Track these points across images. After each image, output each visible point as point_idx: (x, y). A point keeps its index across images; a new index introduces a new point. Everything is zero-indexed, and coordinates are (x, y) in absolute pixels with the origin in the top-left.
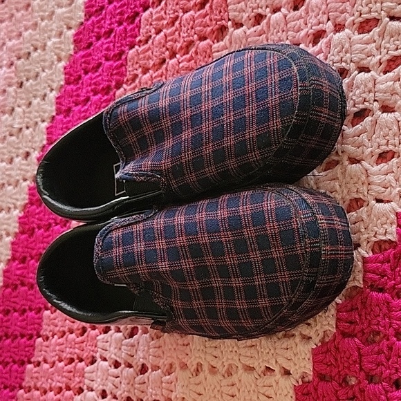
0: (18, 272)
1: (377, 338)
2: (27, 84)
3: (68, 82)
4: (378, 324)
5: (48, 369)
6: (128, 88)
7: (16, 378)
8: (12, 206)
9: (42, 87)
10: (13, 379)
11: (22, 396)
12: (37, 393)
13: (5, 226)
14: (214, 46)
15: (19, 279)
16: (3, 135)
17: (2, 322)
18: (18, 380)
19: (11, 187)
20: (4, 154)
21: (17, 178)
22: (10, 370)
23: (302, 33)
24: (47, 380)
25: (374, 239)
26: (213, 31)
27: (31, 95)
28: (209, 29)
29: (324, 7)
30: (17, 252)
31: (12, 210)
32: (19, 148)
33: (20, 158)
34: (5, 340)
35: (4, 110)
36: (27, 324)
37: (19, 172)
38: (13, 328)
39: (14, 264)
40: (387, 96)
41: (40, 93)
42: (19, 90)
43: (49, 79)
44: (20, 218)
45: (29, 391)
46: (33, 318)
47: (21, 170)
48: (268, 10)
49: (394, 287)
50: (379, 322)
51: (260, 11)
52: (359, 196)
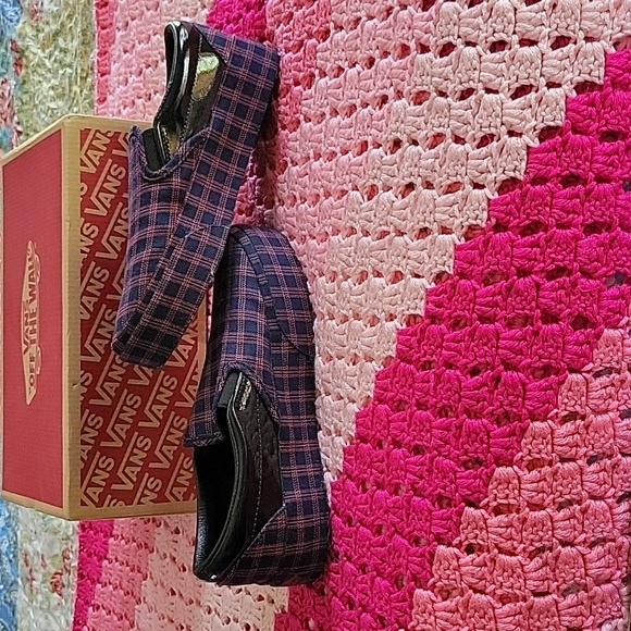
14: (304, 93)
23: (371, 94)
25: (408, 313)
26: (304, 77)
28: (302, 74)
29: (388, 71)
40: (428, 173)
48: (347, 63)
49: (418, 360)
51: (340, 63)
52: (400, 269)
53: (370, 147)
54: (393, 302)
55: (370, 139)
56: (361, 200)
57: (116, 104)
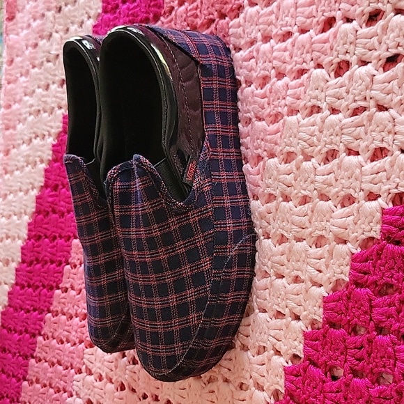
0: (50, 199)
1: (390, 291)
2: (65, 9)
3: (105, 11)
4: (391, 277)
5: (75, 296)
6: (165, 21)
7: (45, 302)
8: (46, 133)
9: (80, 14)
10: (42, 303)
11: (50, 319)
12: (64, 318)
13: (39, 153)
15: (50, 207)
16: (41, 61)
17: (34, 247)
18: (47, 303)
19: (46, 114)
20: (40, 80)
21: (53, 105)
22: (40, 293)
24: (73, 306)
25: (396, 191)
27: (69, 21)
30: (49, 179)
31: (47, 137)
32: (55, 75)
33: (56, 85)
34: (36, 264)
35: (42, 35)
36: (57, 251)
37: (54, 99)
38: (44, 253)
39: (47, 191)
41: (77, 19)
42: (58, 15)
43: (87, 6)
44: (53, 146)
45: (56, 315)
46: (63, 245)
47: (57, 97)
50: (393, 274)
52: (384, 145)
53: (339, 22)
54: (376, 180)
55: (338, 15)
56: (327, 77)
57: (26, 19)
